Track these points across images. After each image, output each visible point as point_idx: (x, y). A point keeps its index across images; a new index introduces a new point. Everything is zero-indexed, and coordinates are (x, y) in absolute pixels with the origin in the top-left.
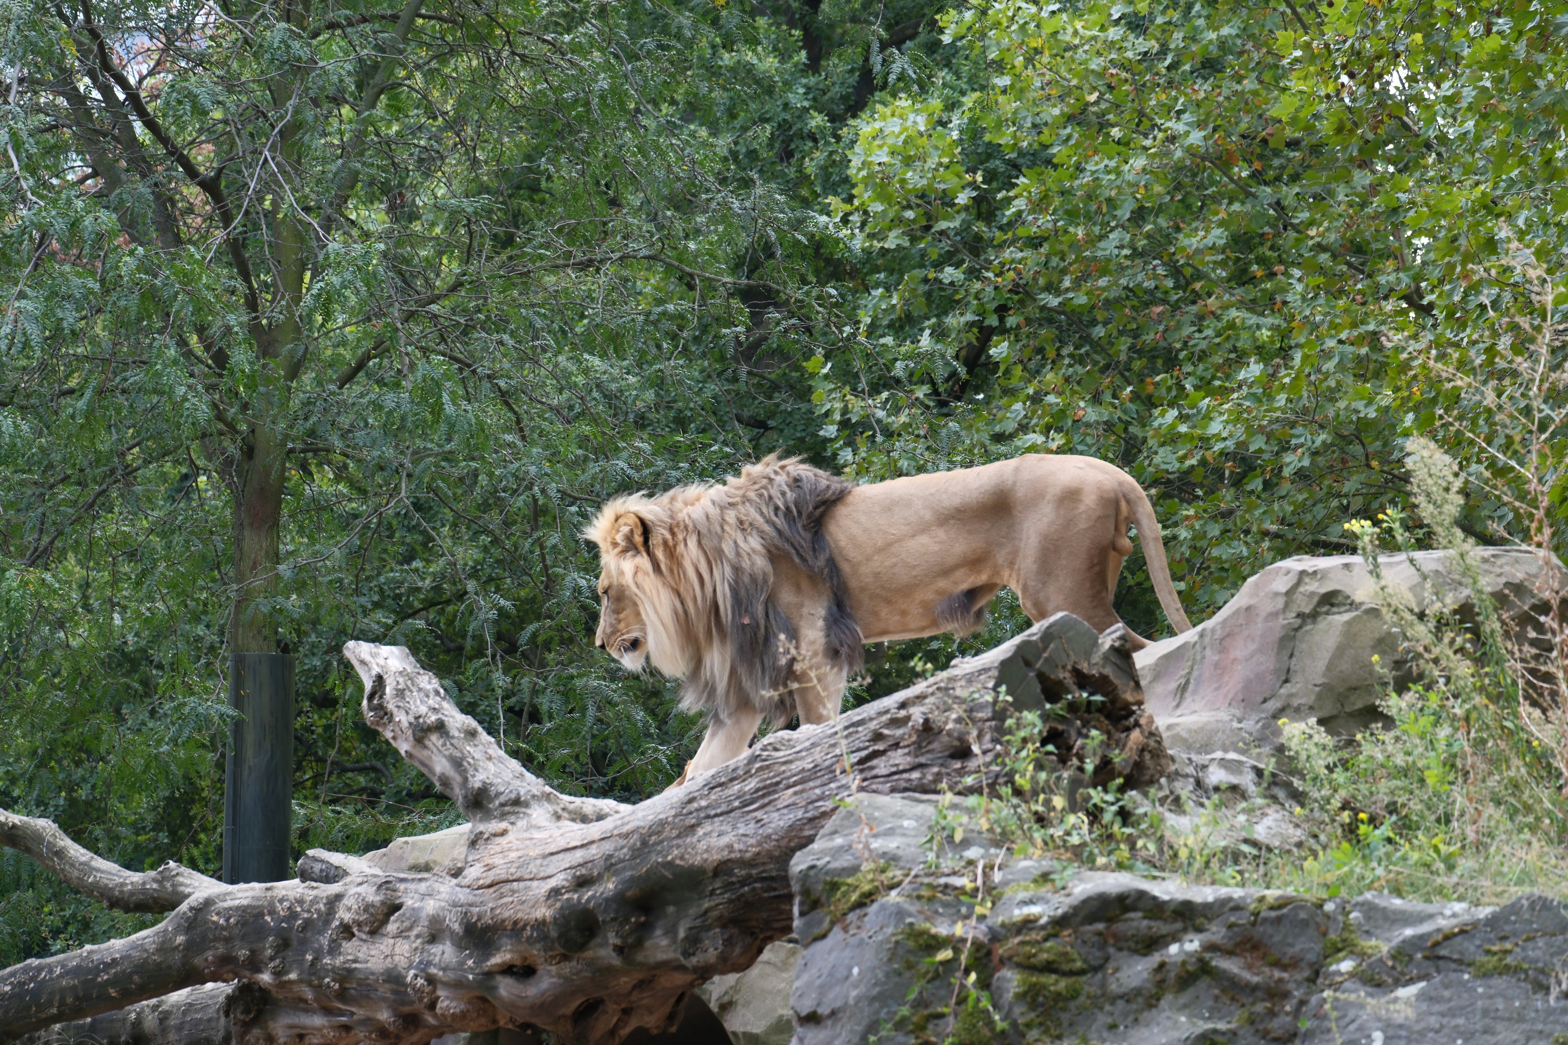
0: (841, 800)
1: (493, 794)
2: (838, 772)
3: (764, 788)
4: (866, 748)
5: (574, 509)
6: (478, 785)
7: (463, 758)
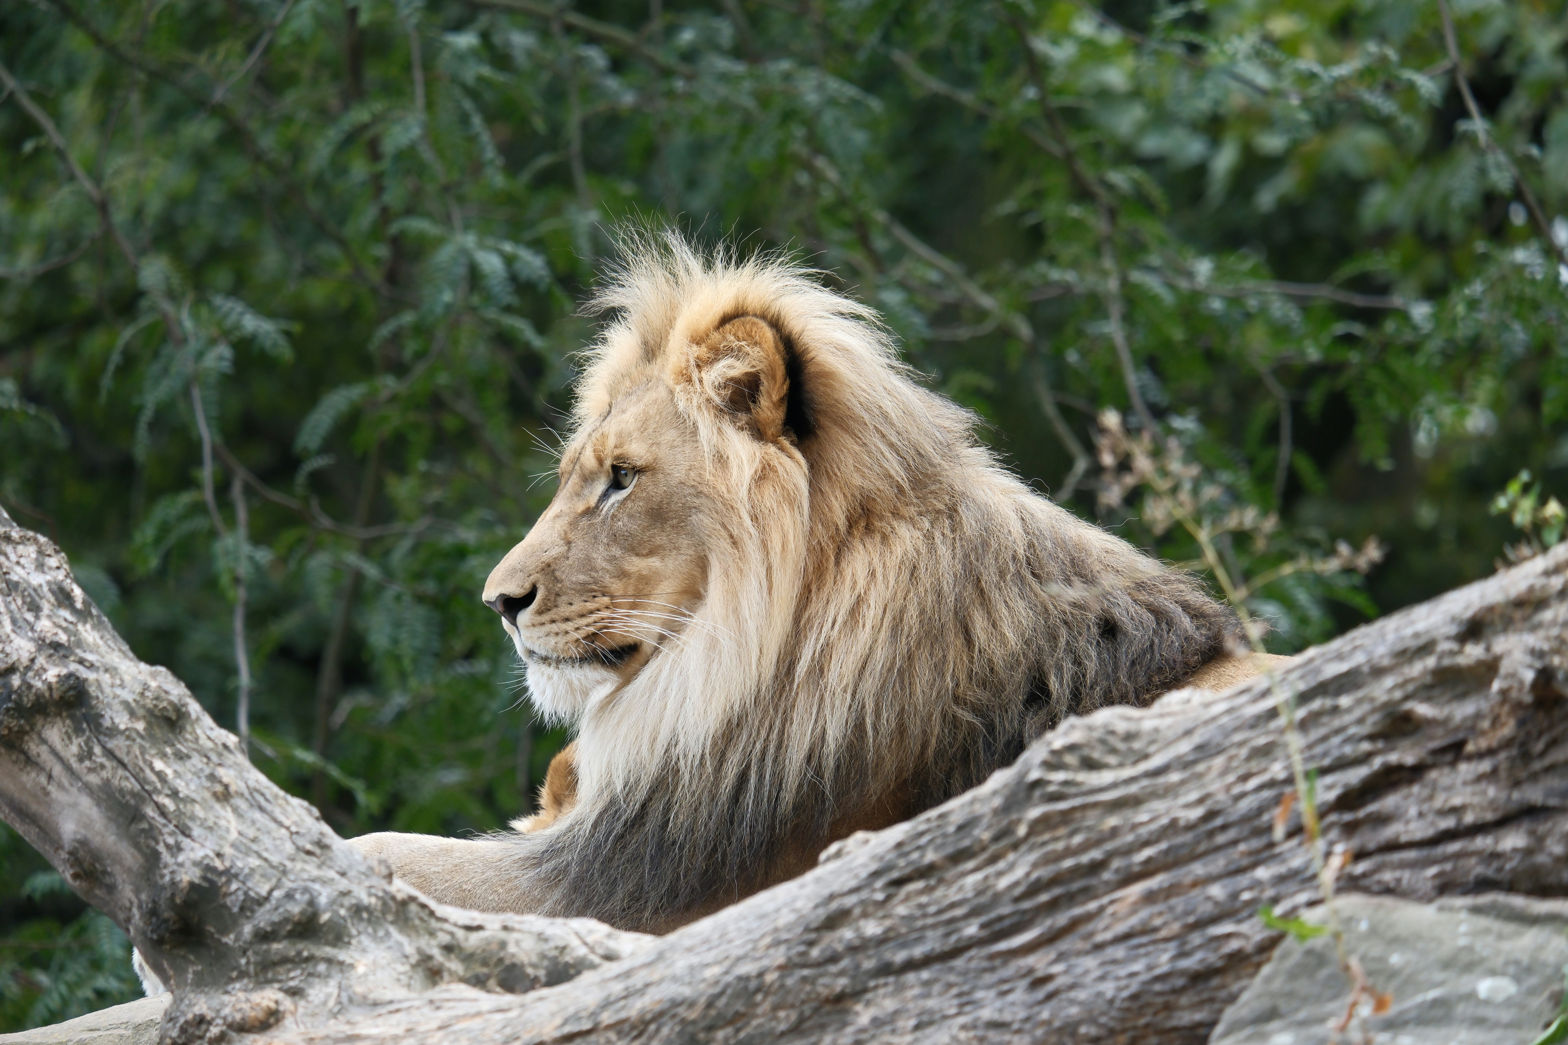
0: (1291, 915)
1: (233, 903)
2: (1279, 832)
3: (1054, 881)
4: (1364, 759)
5: (466, 40)
6: (188, 876)
7: (146, 794)
